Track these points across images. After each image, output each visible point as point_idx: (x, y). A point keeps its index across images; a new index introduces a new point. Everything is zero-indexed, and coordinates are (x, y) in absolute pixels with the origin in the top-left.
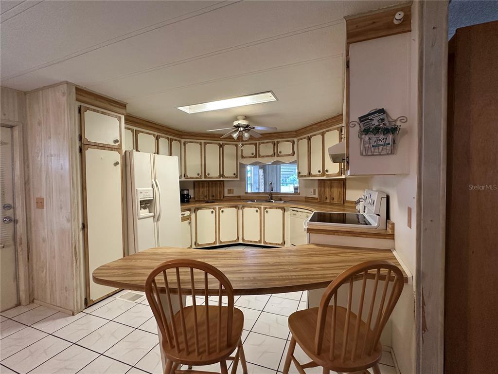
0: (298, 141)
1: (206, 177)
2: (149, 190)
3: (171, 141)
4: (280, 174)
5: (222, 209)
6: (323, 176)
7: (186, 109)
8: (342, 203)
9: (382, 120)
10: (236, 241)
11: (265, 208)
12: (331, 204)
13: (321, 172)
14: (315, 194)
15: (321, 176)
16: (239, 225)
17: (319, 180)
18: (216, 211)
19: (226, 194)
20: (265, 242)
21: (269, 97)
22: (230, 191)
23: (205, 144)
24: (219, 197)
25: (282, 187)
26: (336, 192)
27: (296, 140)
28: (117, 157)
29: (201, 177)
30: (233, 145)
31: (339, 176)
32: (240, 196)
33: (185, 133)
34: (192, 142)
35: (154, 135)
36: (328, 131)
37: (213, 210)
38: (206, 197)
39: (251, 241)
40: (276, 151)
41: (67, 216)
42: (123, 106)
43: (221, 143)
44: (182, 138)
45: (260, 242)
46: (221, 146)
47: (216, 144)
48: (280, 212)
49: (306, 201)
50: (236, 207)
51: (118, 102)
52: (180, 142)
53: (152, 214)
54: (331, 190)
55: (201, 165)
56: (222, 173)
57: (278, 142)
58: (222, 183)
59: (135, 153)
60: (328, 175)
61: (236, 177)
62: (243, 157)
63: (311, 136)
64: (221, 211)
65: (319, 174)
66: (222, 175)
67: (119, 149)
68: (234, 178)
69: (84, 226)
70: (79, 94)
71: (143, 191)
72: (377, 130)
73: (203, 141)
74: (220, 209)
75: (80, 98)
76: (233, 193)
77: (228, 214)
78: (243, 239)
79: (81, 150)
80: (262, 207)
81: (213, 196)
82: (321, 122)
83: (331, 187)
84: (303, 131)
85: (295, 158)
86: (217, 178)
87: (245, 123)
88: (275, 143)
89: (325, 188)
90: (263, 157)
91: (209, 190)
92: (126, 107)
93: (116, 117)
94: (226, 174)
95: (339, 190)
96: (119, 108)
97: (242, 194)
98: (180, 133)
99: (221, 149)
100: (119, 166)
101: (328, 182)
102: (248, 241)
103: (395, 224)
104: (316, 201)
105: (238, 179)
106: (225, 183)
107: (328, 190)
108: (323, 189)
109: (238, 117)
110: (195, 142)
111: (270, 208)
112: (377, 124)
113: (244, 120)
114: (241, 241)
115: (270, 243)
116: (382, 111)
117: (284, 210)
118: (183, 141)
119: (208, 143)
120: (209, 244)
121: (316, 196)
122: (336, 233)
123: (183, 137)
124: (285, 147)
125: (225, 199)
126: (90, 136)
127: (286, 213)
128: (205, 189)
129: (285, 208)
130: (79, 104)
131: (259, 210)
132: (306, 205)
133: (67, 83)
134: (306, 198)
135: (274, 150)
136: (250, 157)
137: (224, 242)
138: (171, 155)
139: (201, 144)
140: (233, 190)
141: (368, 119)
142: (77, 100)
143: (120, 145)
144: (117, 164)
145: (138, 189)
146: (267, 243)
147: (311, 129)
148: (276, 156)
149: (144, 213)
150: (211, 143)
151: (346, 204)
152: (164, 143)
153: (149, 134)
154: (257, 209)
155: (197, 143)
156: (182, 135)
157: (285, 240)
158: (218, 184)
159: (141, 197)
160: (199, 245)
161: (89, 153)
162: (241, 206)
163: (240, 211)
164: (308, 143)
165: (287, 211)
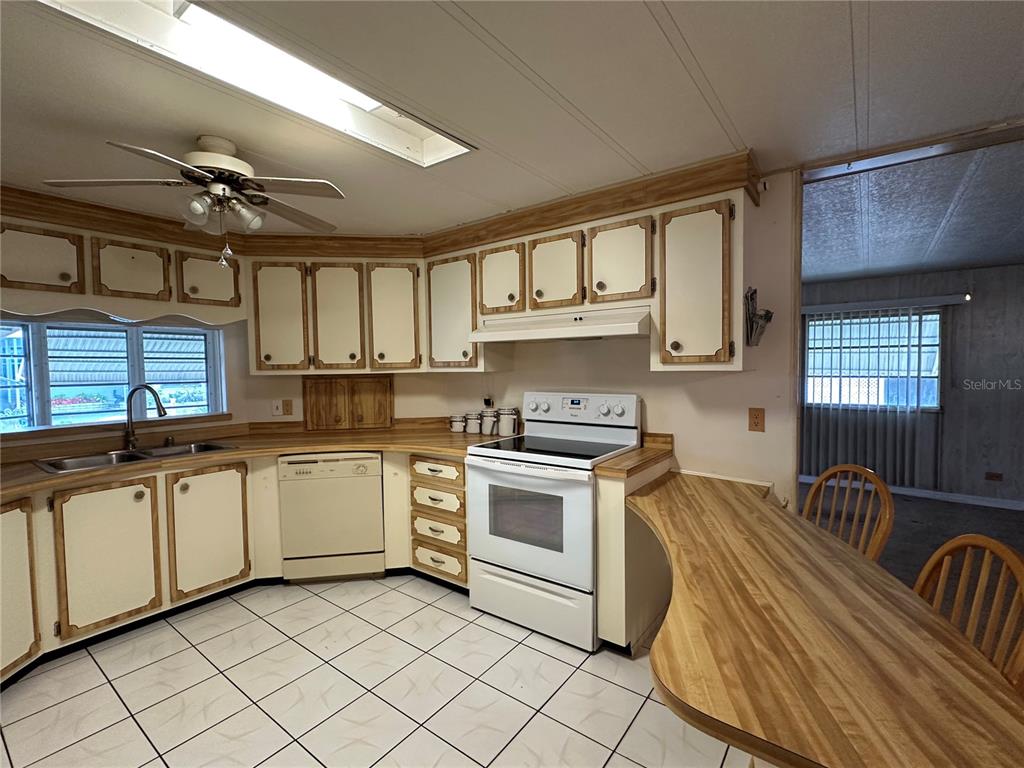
0: (257, 267)
6: (363, 367)
8: (388, 425)
10: (29, 654)
11: (175, 478)
12: (351, 431)
13: (359, 357)
15: (358, 368)
17: (307, 377)
20: (179, 595)
26: (368, 402)
27: (246, 261)
31: (414, 368)
40: (174, 284)
45: (156, 600)
48: (230, 477)
50: (24, 502)
54: (352, 401)
57: (182, 256)
60: (383, 366)
63: (316, 266)
65: (345, 361)
78: (62, 629)
80: (160, 475)
83: (353, 392)
84: (283, 243)
85: (244, 312)
88: (169, 256)
89: (331, 394)
90: (117, 294)
95: (379, 397)
101: (344, 382)
103: (675, 438)
104: (301, 430)
107: (342, 400)
108: (324, 400)
111: (196, 473)
117: (242, 467)
121: (298, 416)
124: (211, 276)
127: (249, 477)
129: (248, 462)
131: (146, 491)
134: (253, 426)
146: (187, 595)
148: (175, 298)
151: (397, 427)
154: (141, 487)
157: (251, 557)
162: (41, 498)
163: (43, 518)
164: (304, 281)
165: (253, 471)
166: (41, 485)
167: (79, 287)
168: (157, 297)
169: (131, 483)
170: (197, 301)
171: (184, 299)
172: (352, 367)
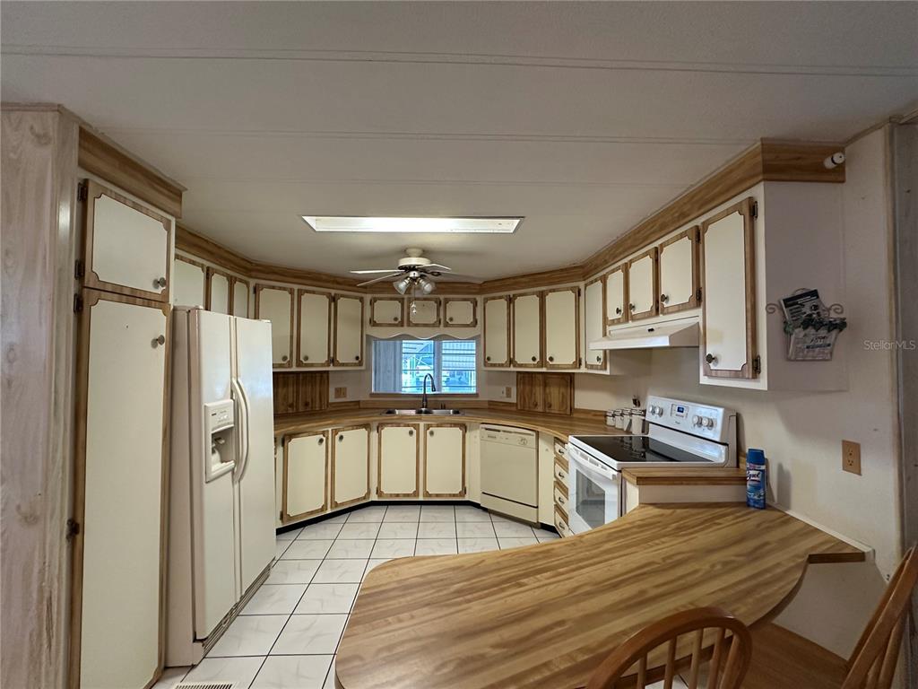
0: (486, 300)
1: (299, 364)
2: (226, 406)
3: (232, 281)
5: (340, 434)
6: (542, 367)
7: (319, 224)
8: (569, 413)
9: (816, 307)
10: (364, 498)
11: (428, 427)
12: (544, 414)
13: (538, 360)
14: (509, 395)
15: (538, 367)
16: (374, 463)
17: (518, 372)
18: (327, 439)
19: (332, 399)
20: (427, 494)
22: (339, 392)
23: (301, 293)
24: (317, 405)
26: (555, 393)
27: (480, 299)
28: (157, 322)
29: (290, 365)
30: (356, 298)
31: (575, 368)
32: (358, 402)
33: (257, 265)
34: (273, 288)
35: (202, 266)
36: (554, 291)
37: (321, 436)
38: (291, 406)
39: (398, 495)
40: (442, 317)
42: (176, 193)
43: (333, 292)
44: (251, 277)
45: (416, 493)
46: (333, 299)
47: (323, 294)
48: (458, 431)
49: (490, 410)
50: (367, 426)
51: (170, 186)
52: (247, 284)
53: (231, 464)
54: (545, 390)
55: (292, 337)
56: (331, 355)
57: (447, 301)
58: (325, 375)
60: (553, 367)
61: (360, 364)
62: (373, 323)
63: (515, 296)
64: (337, 437)
65: (532, 362)
66: (332, 361)
68: (355, 365)
69: (75, 529)
70: (84, 148)
72: (809, 322)
73: (296, 287)
74: (335, 432)
75: (91, 160)
76: (345, 396)
77: (352, 442)
78: (379, 492)
79: (80, 306)
80: (422, 424)
81: (307, 404)
82: (539, 274)
83: (545, 385)
84: (497, 284)
85: (478, 330)
86: (322, 365)
88: (440, 302)
89: (532, 385)
90: (417, 325)
91: (298, 392)
92: (181, 196)
93: (161, 219)
94: (340, 359)
95: (562, 390)
96: (169, 197)
97: (364, 397)
98: (248, 266)
99: (333, 304)
101: (540, 376)
102: (391, 495)
104: (514, 409)
105: (363, 368)
106: (330, 375)
107: (538, 391)
108: (528, 388)
110: (280, 288)
111: (438, 426)
112: (809, 312)
113: (420, 257)
114: (374, 497)
115: (437, 495)
116: (814, 294)
117: (464, 427)
118: (253, 282)
119: (307, 292)
120: (312, 513)
121: (513, 399)
123: (253, 274)
124: (460, 310)
125: (330, 408)
126: (104, 266)
127: (468, 434)
128: (291, 389)
129: (468, 425)
130: (84, 175)
131: (415, 431)
134: (490, 403)
135: (438, 315)
136: (390, 325)
137: (342, 504)
139: (291, 292)
140: (345, 389)
141: (797, 303)
142: (82, 164)
143: (166, 294)
144: (160, 340)
145: (207, 405)
146: (430, 496)
147: (516, 283)
148: (442, 325)
149: (216, 466)
150: (314, 292)
151: (575, 415)
152: (219, 285)
154: (412, 428)
155: (284, 289)
156: (251, 270)
157: (467, 485)
158: (318, 378)
159: (214, 424)
160: (290, 518)
162: (374, 426)
163: (374, 434)
164: (509, 308)
165: (471, 430)
166: (375, 419)
167: (401, 324)
168: (433, 325)
169: (408, 426)
170: (453, 326)
171: (446, 325)
172: (535, 366)
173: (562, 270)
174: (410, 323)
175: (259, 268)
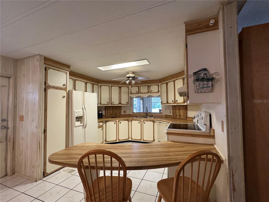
1: (111, 104)
3: (93, 85)
4: (152, 102)
5: (120, 122)
6: (175, 104)
8: (186, 118)
9: (206, 74)
10: (127, 139)
11: (144, 121)
12: (179, 119)
13: (174, 101)
14: (170, 113)
16: (130, 130)
17: (172, 106)
18: (117, 123)
19: (122, 113)
20: (144, 140)
21: (145, 62)
22: (124, 112)
23: (111, 86)
24: (118, 115)
25: (153, 109)
26: (182, 112)
27: (160, 84)
29: (109, 104)
30: (126, 87)
31: (183, 103)
32: (130, 114)
33: (100, 80)
34: (104, 86)
35: (84, 82)
36: (177, 80)
37: (115, 122)
38: (112, 115)
39: (136, 140)
40: (149, 90)
41: (36, 126)
42: (69, 67)
43: (120, 86)
44: (99, 83)
45: (141, 139)
46: (120, 88)
47: (117, 86)
48: (152, 123)
49: (166, 117)
50: (128, 120)
51: (66, 65)
52: (98, 85)
53: (82, 124)
54: (179, 111)
55: (109, 97)
56: (120, 102)
57: (150, 86)
58: (120, 107)
59: (74, 91)
60: (177, 103)
62: (131, 93)
63: (168, 82)
64: (119, 123)
66: (120, 103)
67: (65, 89)
68: (126, 104)
69: (45, 131)
70: (45, 61)
71: (77, 111)
72: (203, 79)
73: (110, 85)
74: (119, 121)
75: (46, 62)
76: (126, 113)
77: (124, 124)
78: (131, 138)
79: (45, 90)
80: (142, 120)
81: (115, 114)
82: (173, 75)
84: (164, 79)
85: (159, 94)
86: (117, 104)
87: (133, 75)
88: (149, 86)
89: (176, 110)
90: (142, 93)
91: (113, 111)
92: (70, 67)
93: (65, 72)
94: (122, 103)
95: (184, 111)
96: (66, 67)
97: (131, 113)
98: (98, 81)
99: (120, 89)
100: (65, 98)
102: (134, 139)
103: (215, 130)
104: (171, 117)
105: (129, 105)
106: (122, 107)
109: (129, 73)
110: (106, 86)
111: (146, 121)
112: (203, 76)
113: (132, 74)
114: (130, 139)
115: (146, 141)
116: (205, 69)
117: (154, 122)
118: (99, 85)
119: (113, 86)
120: (113, 141)
121: (171, 114)
122: (183, 135)
123: (100, 83)
124: (154, 88)
125: (122, 116)
126: (50, 83)
127: (155, 124)
128: (111, 111)
130: (45, 66)
131: (140, 122)
132: (166, 119)
133: (40, 55)
134: (166, 115)
135: (148, 90)
136: (135, 94)
137: (121, 140)
138: (93, 92)
139: (109, 86)
140: (126, 111)
141: (198, 74)
142: (45, 64)
143: (66, 87)
144: (64, 97)
145: (75, 111)
146: (145, 140)
147: (168, 79)
148: (149, 93)
149: (78, 123)
150: (115, 86)
152: (89, 86)
153: (82, 81)
154: (139, 121)
155: (107, 86)
156: (99, 82)
157: (155, 139)
158: (118, 108)
159: (76, 115)
160: (107, 141)
161: (50, 91)
162: (130, 120)
163: (130, 123)
164: (166, 86)
167: (138, 93)
168: (147, 93)
169: (138, 121)
170: (152, 93)
171: (150, 93)
172: (173, 103)
173: (179, 73)
174: (140, 93)
175: (101, 81)
